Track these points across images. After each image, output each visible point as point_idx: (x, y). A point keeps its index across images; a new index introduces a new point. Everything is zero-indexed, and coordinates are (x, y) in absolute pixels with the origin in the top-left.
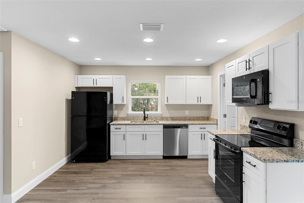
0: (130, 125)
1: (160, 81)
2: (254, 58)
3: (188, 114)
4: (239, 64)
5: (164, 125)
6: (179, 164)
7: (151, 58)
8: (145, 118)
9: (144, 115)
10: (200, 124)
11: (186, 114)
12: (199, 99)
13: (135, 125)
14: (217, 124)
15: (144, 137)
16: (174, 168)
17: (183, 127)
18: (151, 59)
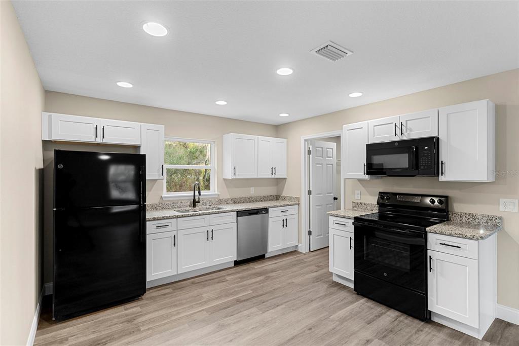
0: (185, 217)
1: (214, 142)
2: (408, 122)
3: (253, 193)
4: (375, 127)
5: (237, 212)
6: (265, 268)
7: (225, 101)
8: (195, 203)
9: (193, 198)
10: (281, 206)
11: (251, 193)
12: (273, 171)
13: (195, 216)
14: (299, 204)
15: (210, 236)
16: (267, 275)
17: (263, 212)
18: (225, 103)
